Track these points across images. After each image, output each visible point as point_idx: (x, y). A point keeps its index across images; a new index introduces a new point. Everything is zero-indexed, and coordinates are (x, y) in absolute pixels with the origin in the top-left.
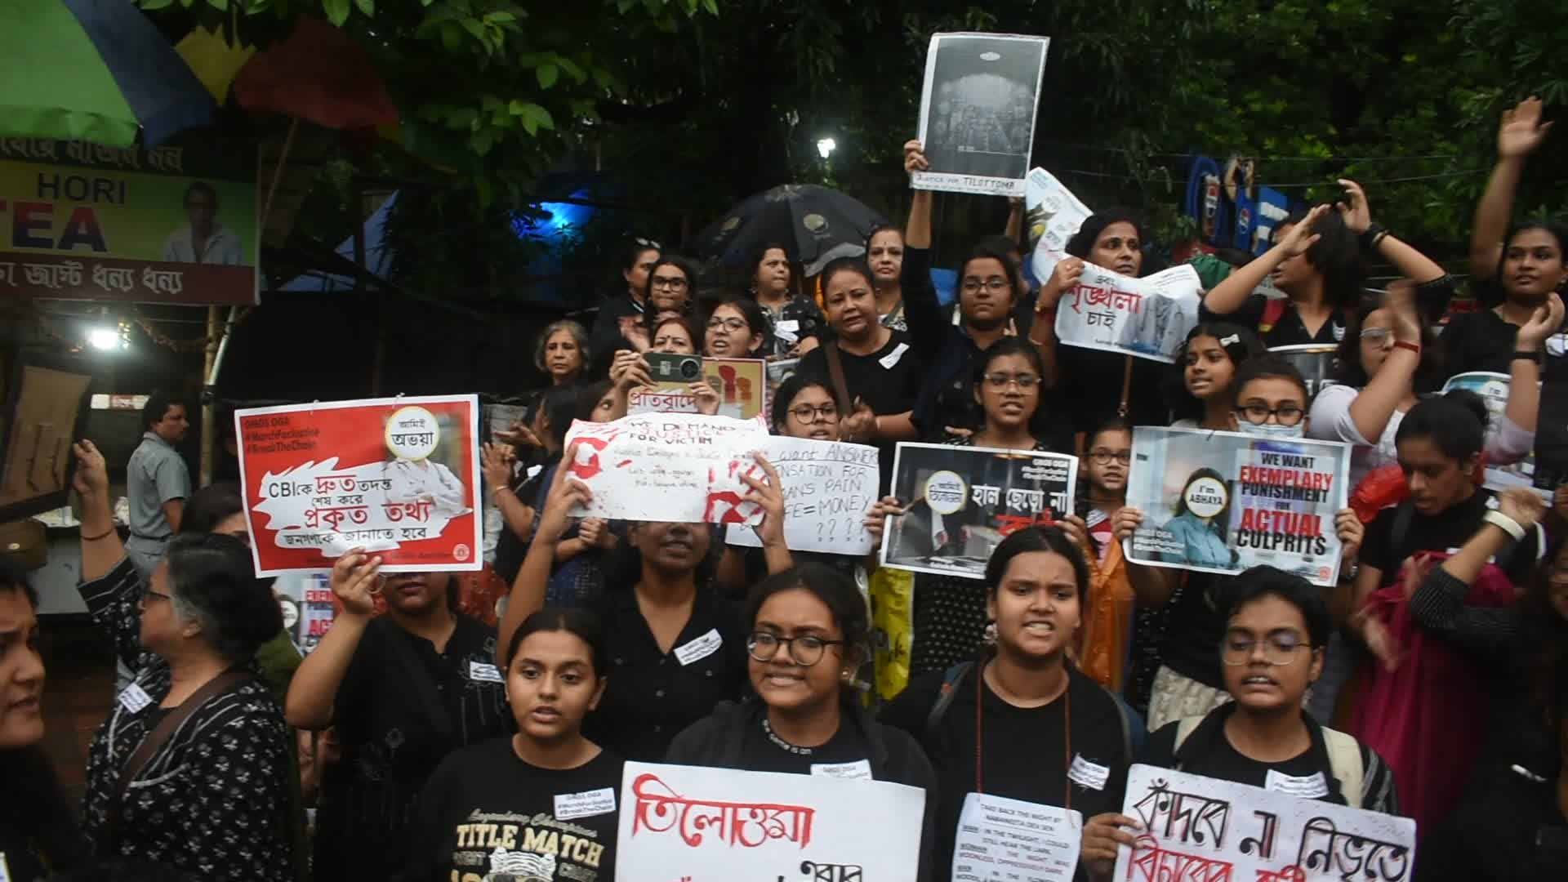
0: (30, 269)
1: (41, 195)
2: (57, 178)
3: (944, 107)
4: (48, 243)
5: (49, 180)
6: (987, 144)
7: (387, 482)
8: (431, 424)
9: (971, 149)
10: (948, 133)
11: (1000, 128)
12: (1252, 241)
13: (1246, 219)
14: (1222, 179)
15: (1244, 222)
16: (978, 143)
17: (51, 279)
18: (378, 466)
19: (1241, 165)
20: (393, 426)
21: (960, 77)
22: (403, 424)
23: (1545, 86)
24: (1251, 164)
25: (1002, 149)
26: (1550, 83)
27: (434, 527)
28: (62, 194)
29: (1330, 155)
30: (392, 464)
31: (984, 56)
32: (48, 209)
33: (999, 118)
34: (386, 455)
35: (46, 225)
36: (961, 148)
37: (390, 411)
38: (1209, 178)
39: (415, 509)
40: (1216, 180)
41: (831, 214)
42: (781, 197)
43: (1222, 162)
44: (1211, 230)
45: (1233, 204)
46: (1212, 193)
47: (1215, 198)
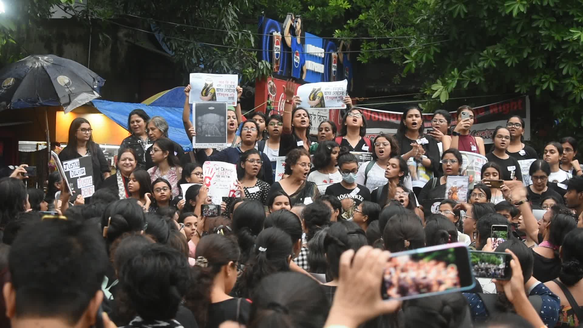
3: (200, 124)
6: (214, 134)
9: (209, 136)
10: (202, 131)
11: (217, 129)
12: (302, 72)
13: (298, 57)
14: (282, 34)
15: (297, 59)
16: (211, 134)
19: (294, 22)
21: (203, 115)
23: (454, 7)
24: (299, 20)
25: (218, 135)
26: (456, 5)
29: (349, 6)
31: (210, 108)
33: (216, 125)
36: (206, 135)
38: (275, 34)
40: (279, 34)
41: (73, 76)
42: (37, 65)
43: (282, 21)
44: (278, 68)
45: (289, 49)
46: (278, 44)
47: (279, 47)
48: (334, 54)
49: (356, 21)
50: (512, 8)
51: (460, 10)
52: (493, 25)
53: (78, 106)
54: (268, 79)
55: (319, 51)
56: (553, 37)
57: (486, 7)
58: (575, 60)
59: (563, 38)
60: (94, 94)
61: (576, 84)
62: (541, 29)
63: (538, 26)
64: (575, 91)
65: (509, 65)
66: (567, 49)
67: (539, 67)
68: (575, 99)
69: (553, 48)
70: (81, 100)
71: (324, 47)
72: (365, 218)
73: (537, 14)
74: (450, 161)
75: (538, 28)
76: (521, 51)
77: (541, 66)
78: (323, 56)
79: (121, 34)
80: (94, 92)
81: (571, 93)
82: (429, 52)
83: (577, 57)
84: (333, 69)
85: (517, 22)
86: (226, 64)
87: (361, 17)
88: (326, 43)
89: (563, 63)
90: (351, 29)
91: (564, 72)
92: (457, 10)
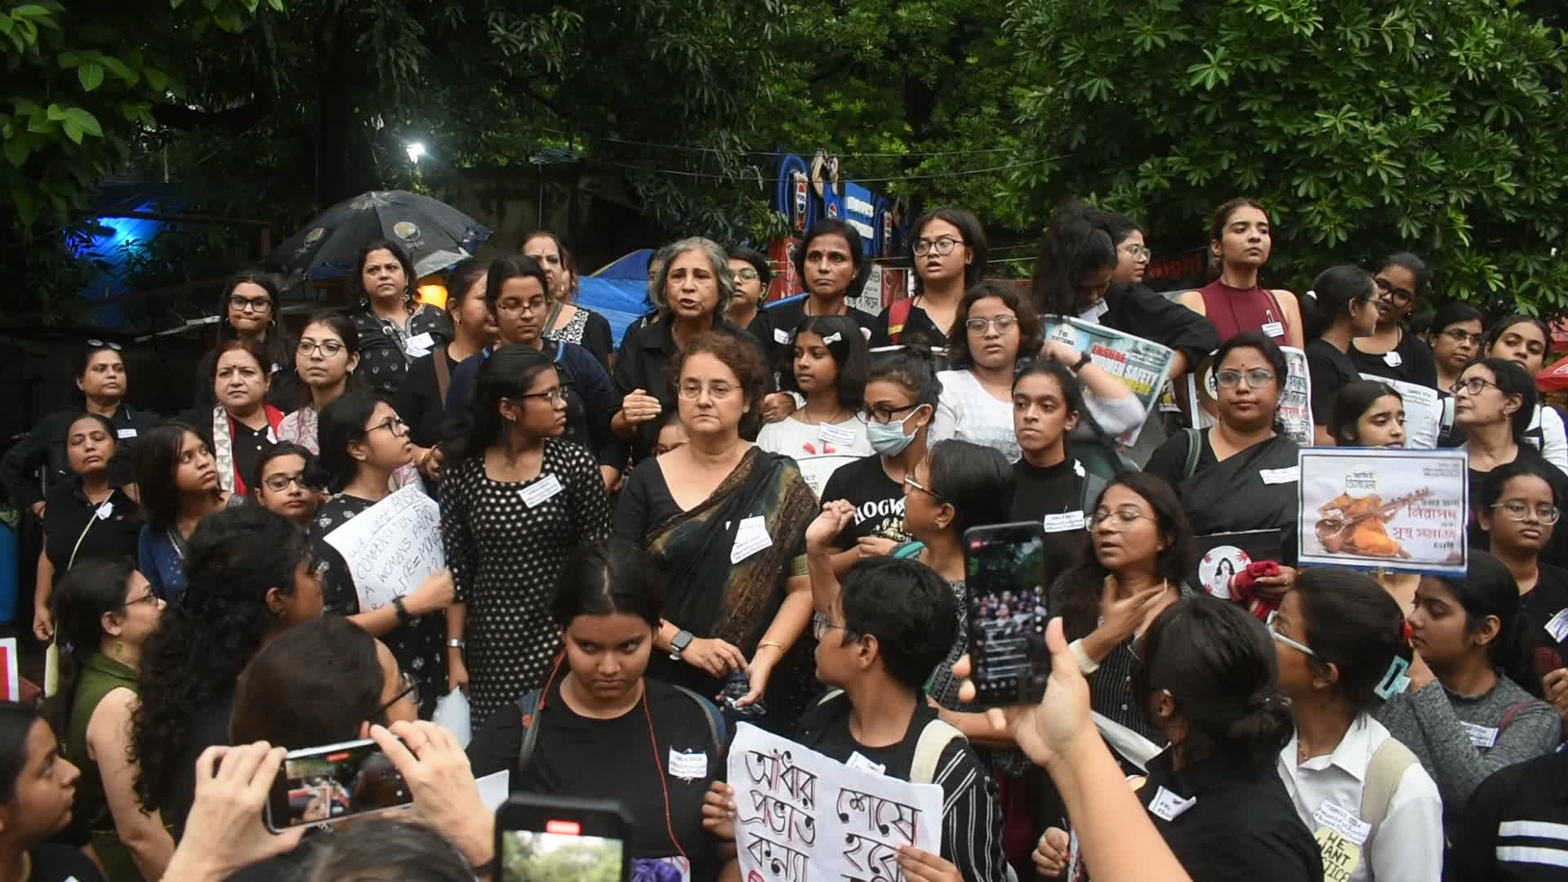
13: (835, 213)
14: (810, 175)
15: (832, 215)
19: (827, 162)
23: (1089, 83)
24: (836, 161)
26: (1093, 81)
29: (907, 151)
38: (798, 175)
40: (804, 176)
41: (424, 221)
42: (367, 205)
43: (809, 159)
44: (803, 226)
45: (822, 200)
46: (802, 190)
47: (804, 195)
48: (887, 214)
49: (916, 170)
50: (1202, 77)
51: (1099, 91)
52: (1160, 113)
53: (427, 273)
54: (786, 240)
55: (867, 209)
56: (1281, 129)
57: (1148, 84)
58: (1323, 169)
59: (1299, 130)
60: (459, 252)
61: (1328, 212)
62: (1255, 115)
63: (1250, 110)
64: (1326, 227)
65: (1193, 183)
66: (1306, 151)
67: (1251, 186)
68: (1326, 239)
69: (1279, 149)
70: (433, 263)
71: (873, 203)
72: (944, 513)
73: (1246, 88)
74: (1249, 375)
75: (1250, 114)
76: (1215, 159)
77: (1255, 183)
78: (871, 215)
79: (582, 185)
80: (461, 249)
81: (1318, 229)
82: (1041, 172)
83: (1327, 164)
84: (887, 235)
85: (1203, 107)
86: (722, 218)
87: (924, 165)
88: (877, 198)
89: (1300, 176)
90: (910, 181)
91: (1301, 193)
92: (1095, 89)
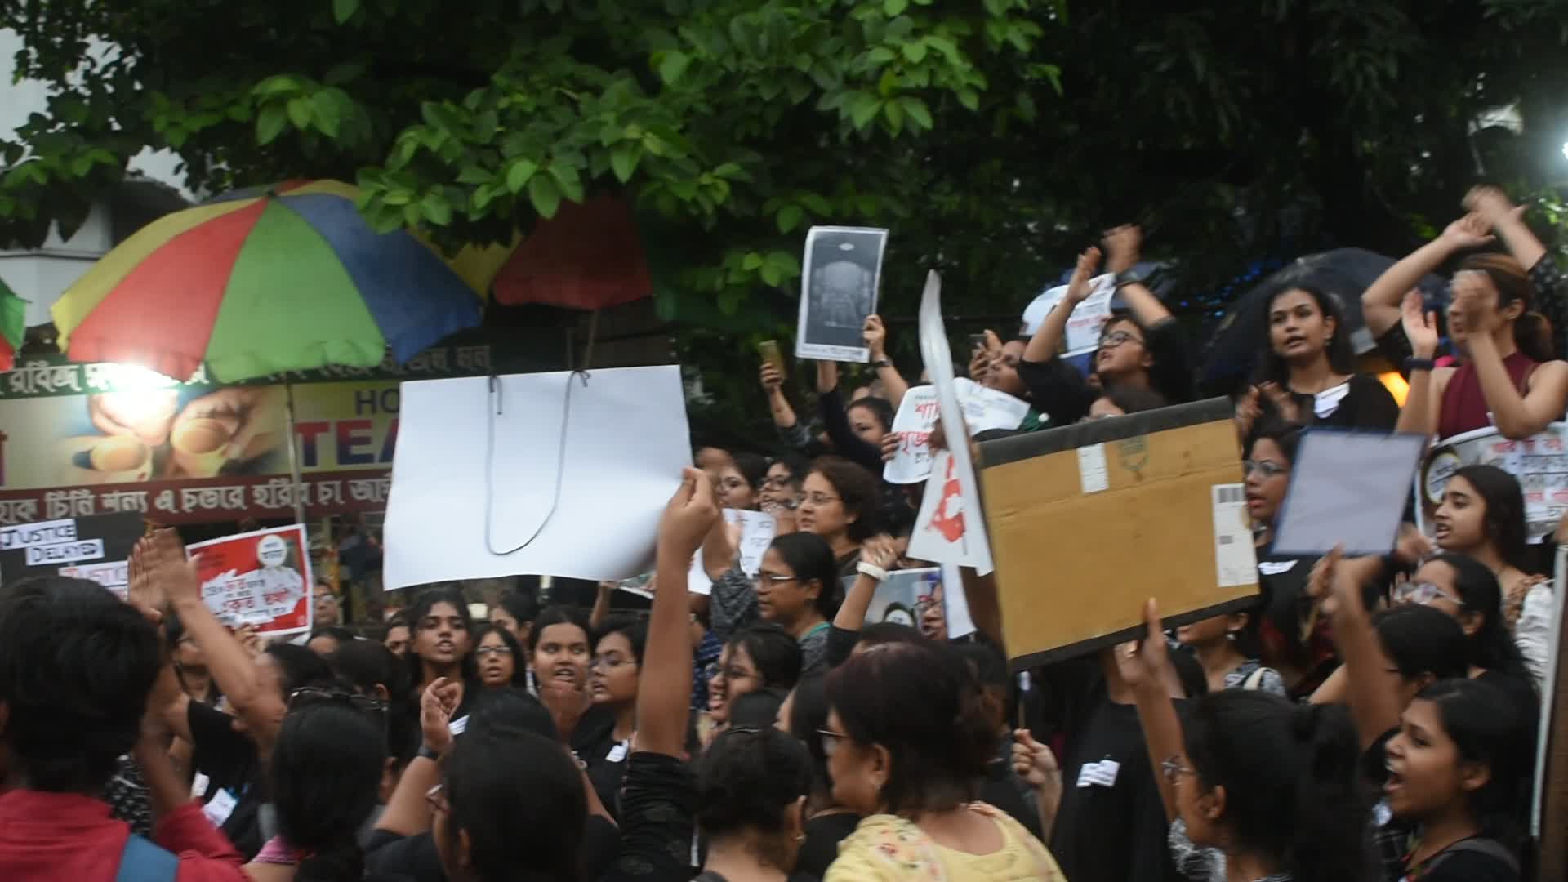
0: (355, 485)
1: (359, 412)
2: (373, 393)
4: (368, 458)
5: (366, 396)
7: (262, 581)
8: (281, 545)
17: (375, 494)
18: (256, 572)
20: (262, 548)
22: (267, 546)
27: (289, 606)
28: (379, 407)
30: (264, 571)
32: (367, 425)
34: (259, 566)
35: (365, 441)
37: (260, 538)
39: (281, 595)
